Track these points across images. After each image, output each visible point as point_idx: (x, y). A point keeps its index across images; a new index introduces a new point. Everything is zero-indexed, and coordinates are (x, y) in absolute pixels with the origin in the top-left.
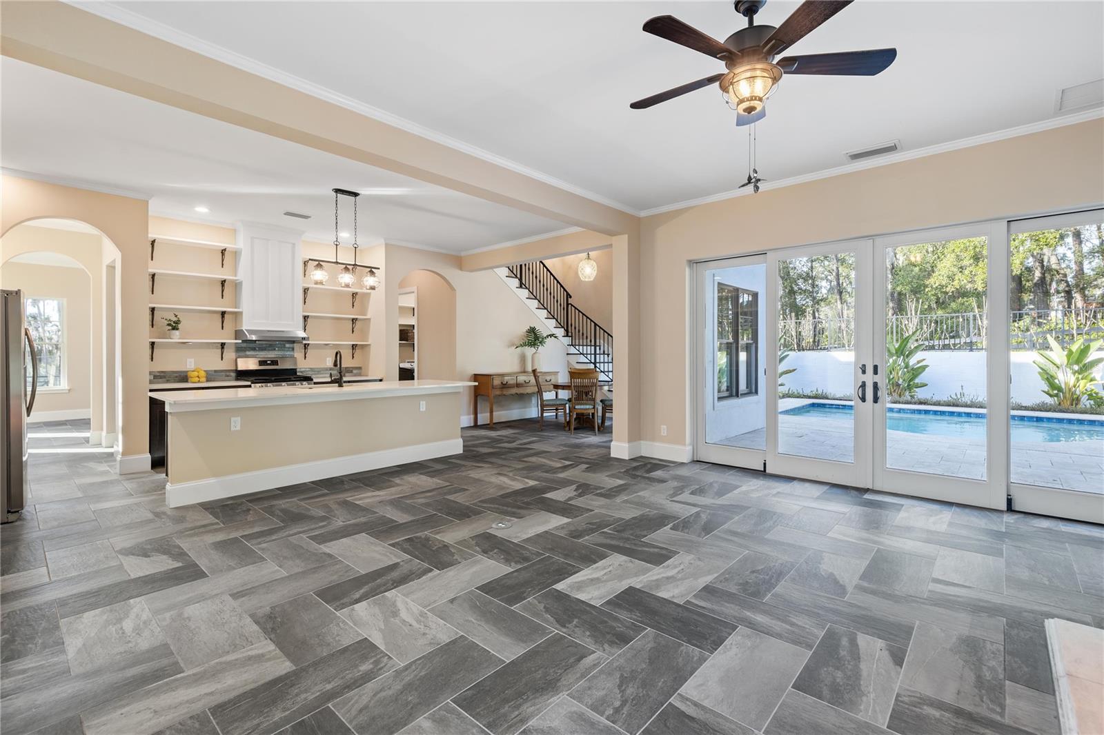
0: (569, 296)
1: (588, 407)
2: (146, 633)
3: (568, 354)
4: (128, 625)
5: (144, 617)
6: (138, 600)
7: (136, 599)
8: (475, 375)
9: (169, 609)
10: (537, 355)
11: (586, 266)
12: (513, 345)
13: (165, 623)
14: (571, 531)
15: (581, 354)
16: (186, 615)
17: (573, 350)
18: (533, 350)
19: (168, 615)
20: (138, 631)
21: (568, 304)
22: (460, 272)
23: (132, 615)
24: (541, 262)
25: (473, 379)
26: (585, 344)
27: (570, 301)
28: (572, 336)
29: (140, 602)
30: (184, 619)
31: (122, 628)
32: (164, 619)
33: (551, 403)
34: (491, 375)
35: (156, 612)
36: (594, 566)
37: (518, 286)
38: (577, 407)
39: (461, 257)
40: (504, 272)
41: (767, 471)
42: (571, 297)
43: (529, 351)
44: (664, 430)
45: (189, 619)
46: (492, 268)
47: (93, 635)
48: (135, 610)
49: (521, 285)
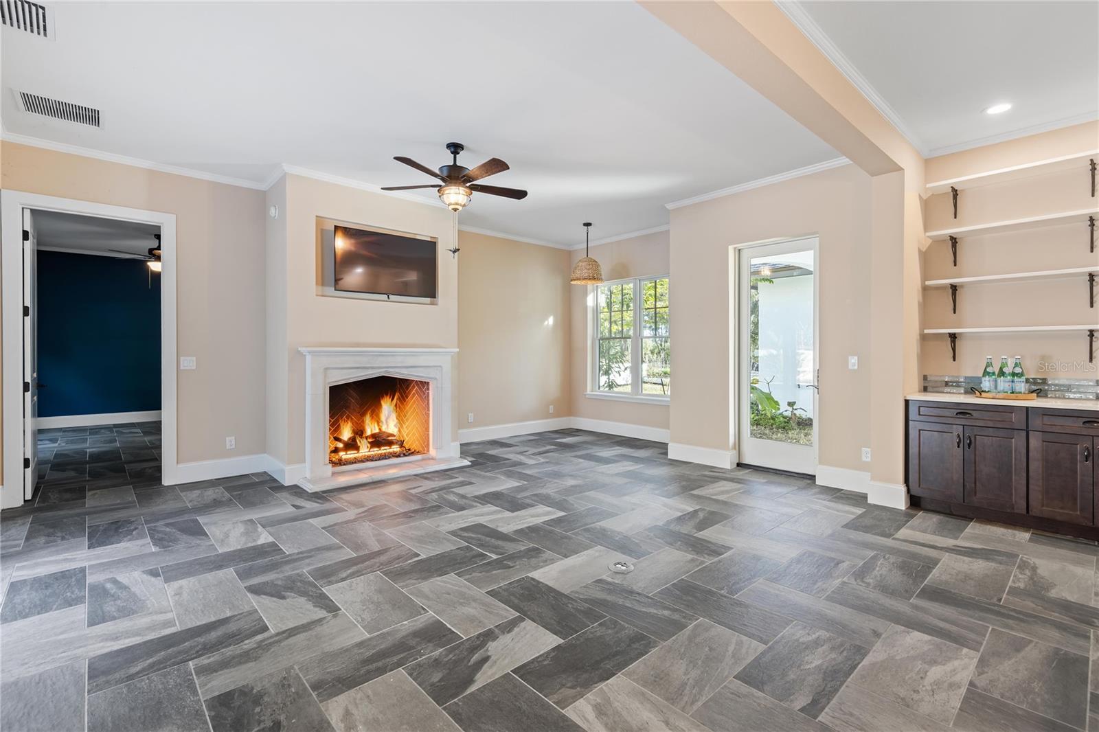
14: (536, 557)
36: (531, 524)
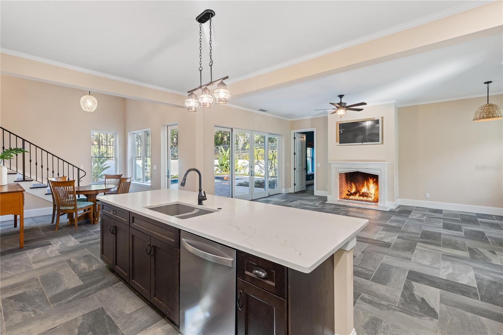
2: (446, 265)
4: (451, 271)
5: (444, 270)
6: (442, 277)
7: (443, 278)
9: (435, 268)
13: (439, 264)
16: (430, 263)
19: (436, 266)
20: (448, 267)
23: (447, 273)
29: (442, 276)
30: (432, 262)
31: (453, 271)
32: (438, 266)
35: (439, 269)
45: (430, 262)
47: (464, 274)
48: (446, 274)
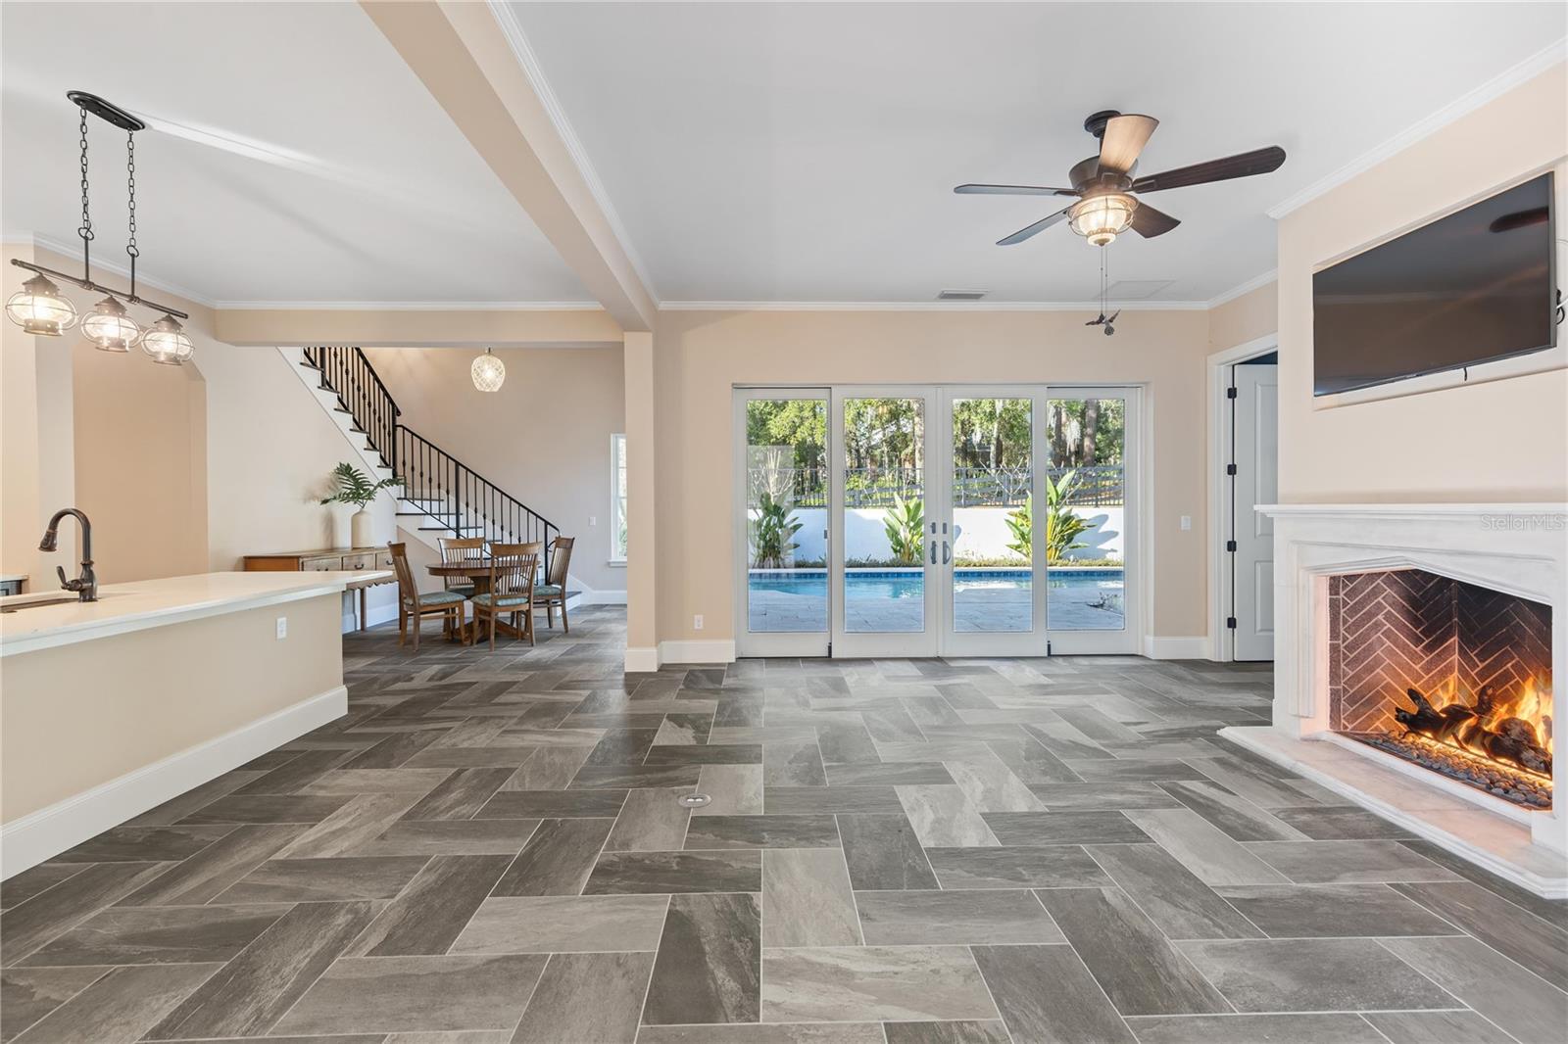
0: (396, 412)
1: (518, 601)
3: (397, 514)
8: (245, 558)
10: (363, 517)
11: (486, 367)
12: (313, 497)
15: (427, 514)
17: (408, 507)
18: (353, 507)
21: (395, 427)
22: (214, 341)
24: (358, 349)
25: (241, 565)
26: (426, 495)
27: (399, 421)
28: (405, 484)
33: (435, 600)
34: (298, 558)
37: (320, 385)
38: (500, 603)
39: (215, 310)
40: (296, 355)
41: (833, 657)
42: (399, 413)
43: (344, 511)
44: (698, 622)
46: (277, 344)
49: (326, 384)
